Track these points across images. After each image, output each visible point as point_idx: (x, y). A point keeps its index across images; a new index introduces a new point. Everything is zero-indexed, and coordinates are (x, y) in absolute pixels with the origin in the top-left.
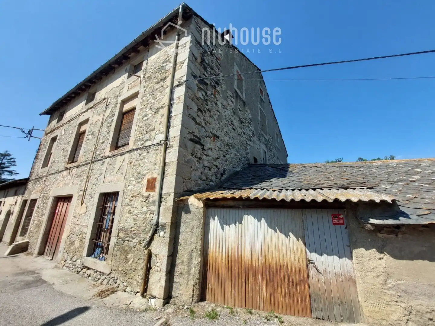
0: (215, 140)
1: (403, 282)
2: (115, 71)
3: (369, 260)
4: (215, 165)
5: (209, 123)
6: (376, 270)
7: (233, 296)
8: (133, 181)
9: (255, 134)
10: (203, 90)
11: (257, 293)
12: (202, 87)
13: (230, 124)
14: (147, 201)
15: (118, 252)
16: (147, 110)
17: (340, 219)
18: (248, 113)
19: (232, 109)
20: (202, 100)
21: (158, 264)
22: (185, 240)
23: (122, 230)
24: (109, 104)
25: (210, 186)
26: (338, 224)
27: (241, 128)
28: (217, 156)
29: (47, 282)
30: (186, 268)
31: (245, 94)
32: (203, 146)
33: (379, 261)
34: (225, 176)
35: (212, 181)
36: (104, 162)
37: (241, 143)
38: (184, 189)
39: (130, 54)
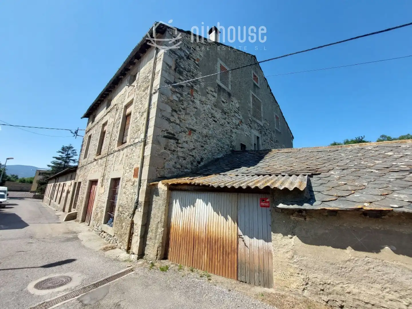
0: (192, 134)
1: (305, 258)
2: (122, 80)
3: (282, 238)
4: (190, 155)
5: (185, 120)
6: (286, 247)
7: (185, 258)
8: (128, 170)
9: (243, 122)
10: (177, 92)
11: (201, 257)
12: (177, 90)
13: (210, 117)
14: (134, 185)
15: (118, 221)
16: (137, 114)
17: (266, 202)
18: (234, 103)
19: (212, 103)
20: (177, 101)
21: (136, 231)
22: (155, 215)
23: (121, 206)
24: (118, 109)
25: (185, 172)
26: (264, 206)
27: (225, 119)
28: (193, 147)
29: (79, 239)
30: (154, 234)
31: (232, 86)
32: (178, 140)
33: (290, 239)
34: (202, 164)
35: (187, 168)
36: (114, 155)
37: (224, 132)
38: (157, 176)
39: (129, 67)
